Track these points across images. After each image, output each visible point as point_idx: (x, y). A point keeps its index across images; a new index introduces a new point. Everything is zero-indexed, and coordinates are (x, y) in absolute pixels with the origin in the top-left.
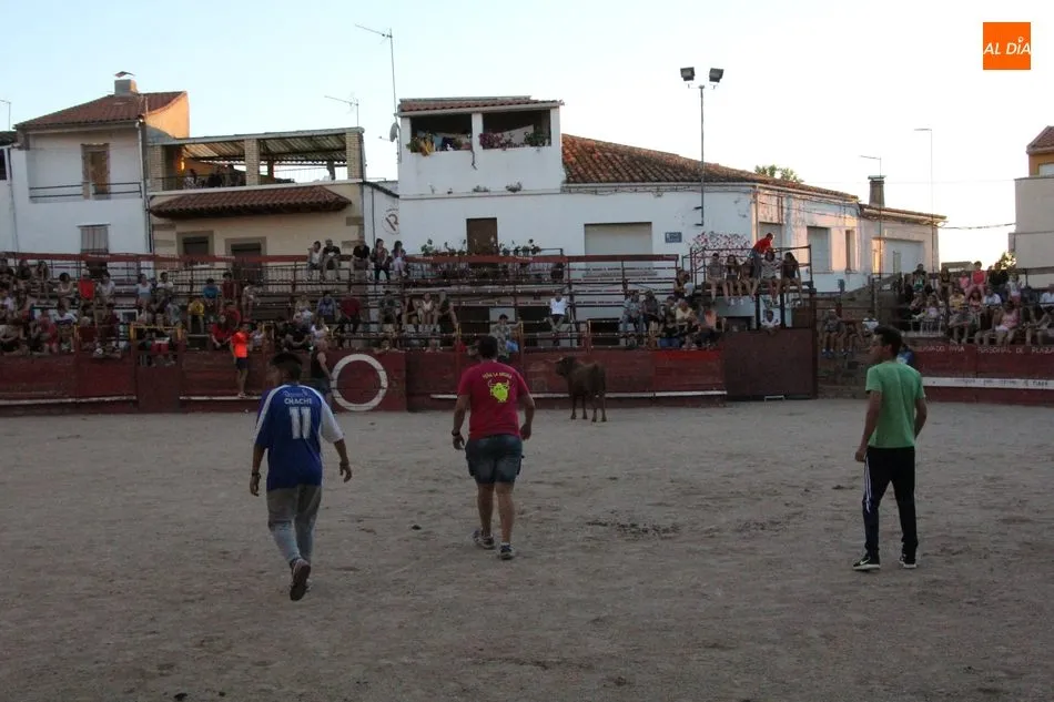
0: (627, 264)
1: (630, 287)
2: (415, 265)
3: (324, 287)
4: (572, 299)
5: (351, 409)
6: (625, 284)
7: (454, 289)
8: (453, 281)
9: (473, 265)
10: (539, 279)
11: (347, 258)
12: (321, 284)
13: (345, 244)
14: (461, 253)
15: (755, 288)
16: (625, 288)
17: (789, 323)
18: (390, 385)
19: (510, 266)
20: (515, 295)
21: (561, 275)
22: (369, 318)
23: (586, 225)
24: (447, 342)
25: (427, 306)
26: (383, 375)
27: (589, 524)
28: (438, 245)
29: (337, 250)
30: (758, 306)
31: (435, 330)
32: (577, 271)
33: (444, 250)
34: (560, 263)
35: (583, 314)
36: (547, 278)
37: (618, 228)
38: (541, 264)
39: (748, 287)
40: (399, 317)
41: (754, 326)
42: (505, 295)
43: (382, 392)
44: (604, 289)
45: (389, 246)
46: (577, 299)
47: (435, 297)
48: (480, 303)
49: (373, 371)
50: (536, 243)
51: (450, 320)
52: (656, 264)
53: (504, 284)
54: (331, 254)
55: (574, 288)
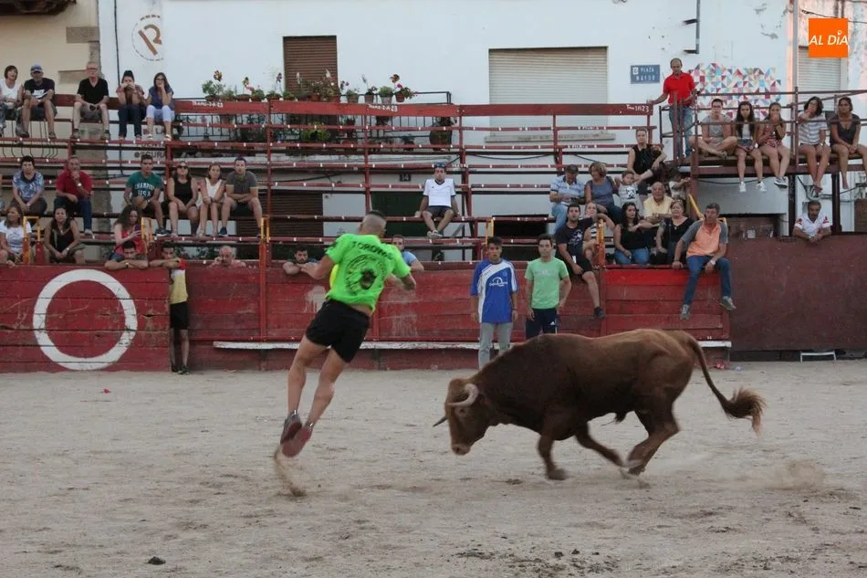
0: (563, 120)
1: (567, 160)
2: (192, 116)
3: (26, 152)
4: (465, 180)
5: (68, 366)
6: (557, 154)
7: (260, 159)
8: (258, 146)
9: (293, 119)
10: (409, 146)
11: (67, 101)
12: (21, 145)
13: (66, 75)
14: (273, 97)
15: (786, 161)
16: (558, 162)
17: (848, 223)
18: (141, 325)
19: (358, 120)
20: (365, 171)
21: (447, 138)
22: (109, 206)
23: (491, 51)
24: (247, 252)
25: (212, 190)
26: (129, 307)
27: (462, 555)
28: (233, 83)
29: (48, 84)
30: (793, 196)
31: (224, 230)
32: (474, 132)
33: (242, 90)
34: (446, 119)
35: (484, 207)
36: (422, 141)
37: (548, 58)
38: (412, 119)
39: (774, 162)
40: (165, 207)
41: (785, 231)
42: (349, 171)
43: (126, 338)
44: (520, 162)
45: (144, 82)
46: (473, 180)
47: (225, 172)
48: (305, 186)
49: (112, 298)
50: (404, 82)
51: (251, 213)
52: (614, 120)
53: (348, 152)
54: (39, 93)
55: (470, 161)
